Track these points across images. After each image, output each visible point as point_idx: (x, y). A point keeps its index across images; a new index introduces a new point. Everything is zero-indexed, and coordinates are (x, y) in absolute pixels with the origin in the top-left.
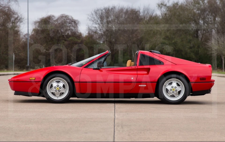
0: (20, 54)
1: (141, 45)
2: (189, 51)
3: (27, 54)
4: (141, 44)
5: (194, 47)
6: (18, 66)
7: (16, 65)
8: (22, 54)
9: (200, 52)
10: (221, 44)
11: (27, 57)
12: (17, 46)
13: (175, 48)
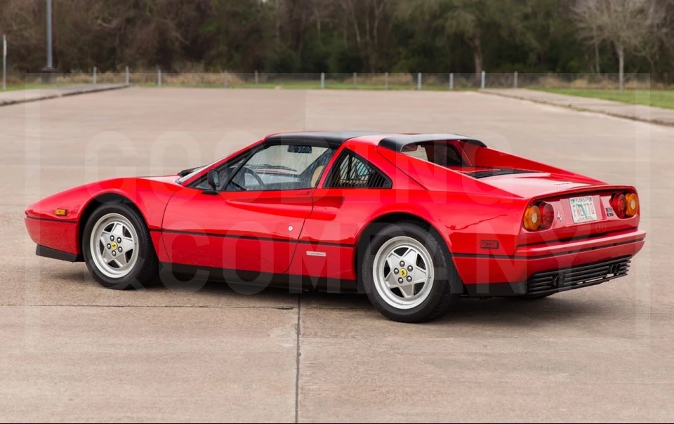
0: (26, 34)
1: (381, 9)
2: (520, 26)
3: (44, 34)
4: (382, 6)
5: (535, 14)
6: (21, 69)
7: (15, 65)
8: (31, 34)
9: (552, 29)
10: (616, 11)
11: (46, 43)
12: (16, 10)
13: (479, 20)
